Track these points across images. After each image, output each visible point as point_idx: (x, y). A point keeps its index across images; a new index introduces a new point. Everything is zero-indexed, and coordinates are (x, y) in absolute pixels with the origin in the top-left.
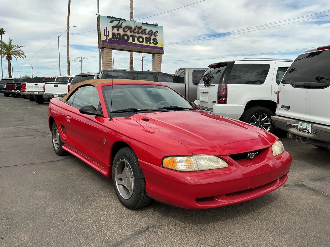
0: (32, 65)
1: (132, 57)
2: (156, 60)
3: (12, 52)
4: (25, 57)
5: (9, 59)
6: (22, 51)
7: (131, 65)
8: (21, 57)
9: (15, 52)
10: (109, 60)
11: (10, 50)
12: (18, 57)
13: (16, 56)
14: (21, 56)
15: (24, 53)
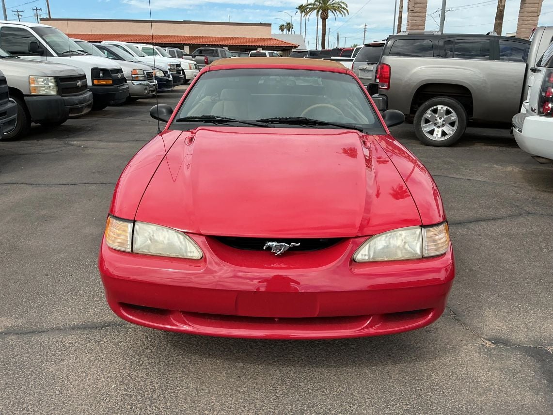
0: (365, 26)
1: (503, 4)
2: (527, 9)
3: (330, 5)
4: (348, 13)
5: (325, 18)
6: (343, 3)
7: (499, 22)
8: (342, 13)
9: (334, 5)
10: (420, 14)
11: (328, 2)
12: (338, 13)
13: (334, 12)
14: (343, 11)
15: (347, 6)
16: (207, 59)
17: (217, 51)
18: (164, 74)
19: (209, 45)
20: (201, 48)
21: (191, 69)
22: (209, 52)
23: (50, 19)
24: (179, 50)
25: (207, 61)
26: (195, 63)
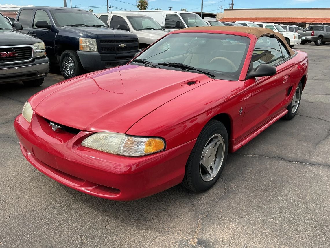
16: (314, 33)
17: (323, 27)
18: (263, 41)
19: (325, 23)
20: (312, 25)
21: (294, 38)
22: (318, 28)
23: (232, 9)
24: (297, 27)
25: (314, 34)
26: (299, 35)
